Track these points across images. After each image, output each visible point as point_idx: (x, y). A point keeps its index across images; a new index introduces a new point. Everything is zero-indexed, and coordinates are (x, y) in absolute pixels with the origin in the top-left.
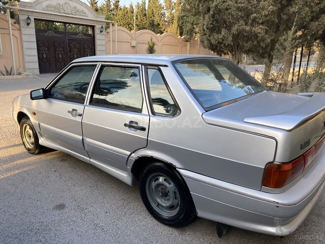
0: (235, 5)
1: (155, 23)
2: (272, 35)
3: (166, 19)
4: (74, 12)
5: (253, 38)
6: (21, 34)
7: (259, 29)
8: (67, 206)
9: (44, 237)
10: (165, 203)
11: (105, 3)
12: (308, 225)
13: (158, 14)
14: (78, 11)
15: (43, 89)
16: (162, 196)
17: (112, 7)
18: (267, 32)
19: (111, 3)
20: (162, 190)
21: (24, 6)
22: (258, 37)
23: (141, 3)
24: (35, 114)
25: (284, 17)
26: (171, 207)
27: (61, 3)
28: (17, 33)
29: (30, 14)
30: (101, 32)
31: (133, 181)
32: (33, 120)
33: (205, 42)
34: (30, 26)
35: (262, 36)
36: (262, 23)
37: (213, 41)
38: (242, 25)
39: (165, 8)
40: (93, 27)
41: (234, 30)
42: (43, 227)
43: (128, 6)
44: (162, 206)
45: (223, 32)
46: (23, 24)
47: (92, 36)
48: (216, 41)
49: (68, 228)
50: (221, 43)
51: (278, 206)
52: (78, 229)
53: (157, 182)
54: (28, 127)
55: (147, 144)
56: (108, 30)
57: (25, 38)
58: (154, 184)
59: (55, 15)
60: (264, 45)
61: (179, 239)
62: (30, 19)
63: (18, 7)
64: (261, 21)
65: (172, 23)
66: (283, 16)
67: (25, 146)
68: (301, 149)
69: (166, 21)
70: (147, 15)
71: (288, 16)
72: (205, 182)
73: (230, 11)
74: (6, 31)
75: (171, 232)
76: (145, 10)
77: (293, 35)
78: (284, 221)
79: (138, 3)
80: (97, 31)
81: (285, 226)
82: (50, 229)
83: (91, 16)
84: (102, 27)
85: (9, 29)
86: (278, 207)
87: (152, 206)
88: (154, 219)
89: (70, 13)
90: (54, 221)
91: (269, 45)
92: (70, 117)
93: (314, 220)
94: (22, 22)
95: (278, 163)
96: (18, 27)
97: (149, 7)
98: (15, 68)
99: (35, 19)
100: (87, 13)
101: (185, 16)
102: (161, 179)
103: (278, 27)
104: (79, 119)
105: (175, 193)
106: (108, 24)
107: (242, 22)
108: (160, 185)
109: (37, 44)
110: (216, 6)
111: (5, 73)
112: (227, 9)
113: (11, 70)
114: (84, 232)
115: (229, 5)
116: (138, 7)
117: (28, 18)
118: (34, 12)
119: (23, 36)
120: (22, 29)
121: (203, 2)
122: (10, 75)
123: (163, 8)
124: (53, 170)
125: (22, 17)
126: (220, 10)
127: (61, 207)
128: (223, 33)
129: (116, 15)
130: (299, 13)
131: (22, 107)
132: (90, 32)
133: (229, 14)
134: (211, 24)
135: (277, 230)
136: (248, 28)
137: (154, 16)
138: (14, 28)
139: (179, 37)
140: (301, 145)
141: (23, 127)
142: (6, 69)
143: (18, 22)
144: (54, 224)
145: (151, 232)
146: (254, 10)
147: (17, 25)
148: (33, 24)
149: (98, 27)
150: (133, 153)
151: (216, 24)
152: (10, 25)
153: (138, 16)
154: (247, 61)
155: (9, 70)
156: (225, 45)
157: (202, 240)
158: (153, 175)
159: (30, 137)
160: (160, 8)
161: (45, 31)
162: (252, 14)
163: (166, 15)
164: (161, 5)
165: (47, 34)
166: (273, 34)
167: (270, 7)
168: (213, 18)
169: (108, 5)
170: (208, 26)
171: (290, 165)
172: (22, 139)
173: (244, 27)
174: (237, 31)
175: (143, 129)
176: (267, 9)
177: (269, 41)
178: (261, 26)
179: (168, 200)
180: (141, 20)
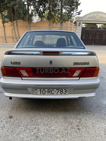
14: (103, 17)
27: (95, 15)
28: (75, 29)
34: (80, 26)
57: (77, 31)
63: (77, 19)
68: (11, 64)
85: (72, 28)
89: (98, 19)
99: (82, 23)
109: (82, 33)
117: (80, 23)
118: (82, 20)
147: (75, 26)
165: (86, 29)
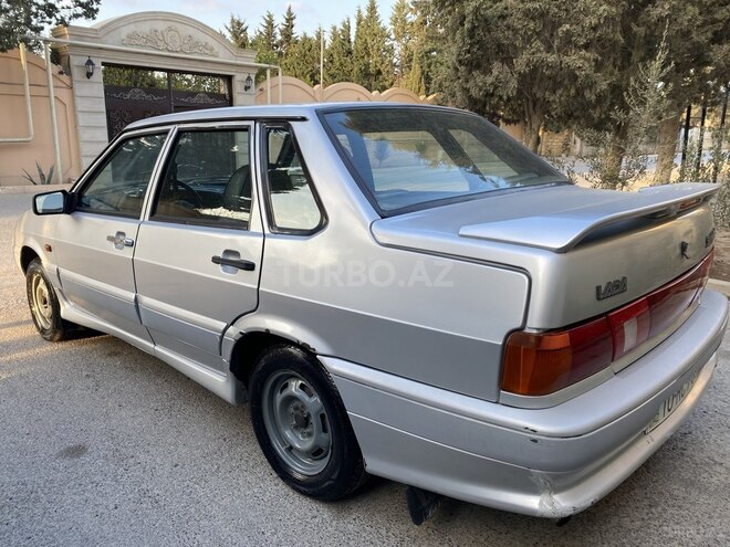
0: (521, 6)
1: (372, 70)
2: (612, 74)
3: (395, 60)
4: (186, 47)
5: (566, 82)
6: (73, 96)
7: (577, 60)
8: (90, 450)
9: (19, 516)
10: (302, 442)
11: (262, 29)
12: (656, 505)
13: (379, 50)
14: (197, 44)
15: (63, 192)
16: (296, 427)
17: (279, 37)
18: (598, 66)
19: (277, 30)
20: (298, 412)
21: (80, 37)
22: (576, 77)
23: (340, 27)
24: (50, 249)
25: (640, 31)
26: (316, 453)
27: (159, 30)
28: (65, 95)
29: (93, 53)
30: (247, 88)
31: (238, 394)
32: (47, 263)
33: (458, 94)
34: (92, 78)
35: (587, 76)
36: (586, 47)
37: (474, 92)
38: (538, 50)
39: (393, 36)
40: (229, 79)
41: (521, 63)
42: (23, 495)
43: (312, 35)
44: (298, 450)
45: (497, 67)
46: (77, 74)
47: (227, 97)
48: (480, 90)
49: (77, 498)
50: (492, 95)
51: (534, 438)
52: (100, 500)
53: (285, 393)
54: (42, 281)
55: (259, 302)
56: (262, 86)
57: (81, 105)
58: (279, 397)
59: (146, 54)
60: (594, 98)
61: (330, 529)
62: (93, 64)
63: (68, 40)
64: (582, 41)
65: (410, 68)
66: (635, 29)
67: (36, 324)
68: (598, 299)
69: (395, 65)
70: (354, 53)
71: (649, 27)
72: (375, 386)
73: (509, 21)
74: (42, 91)
75: (315, 512)
76: (349, 42)
77: (661, 72)
78: (556, 478)
79: (334, 28)
80: (238, 87)
81: (563, 494)
82: (37, 500)
83: (224, 55)
84: (249, 79)
85: (47, 86)
86: (535, 441)
87: (276, 451)
88: (281, 482)
89: (179, 49)
90: (52, 481)
91: (606, 96)
92: (112, 249)
93: (676, 493)
94: (75, 72)
95: (535, 332)
96: (68, 82)
97: (358, 36)
98: (60, 170)
99: (103, 64)
100: (216, 50)
101: (434, 50)
102: (294, 387)
103: (627, 56)
104: (127, 253)
105: (322, 416)
106: (262, 72)
107: (537, 44)
108: (291, 399)
109: (108, 118)
110: (477, 9)
111: (37, 179)
112: (503, 17)
113: (51, 172)
114: (112, 506)
115: (506, 8)
116: (335, 36)
117: (90, 62)
118: (101, 48)
119: (78, 100)
120: (76, 86)
121: (450, 5)
122: (49, 183)
123: (388, 37)
124: (85, 373)
125: (77, 61)
126: (486, 20)
127: (77, 451)
128: (495, 73)
129: (287, 54)
130: (672, 18)
131: (26, 235)
132: (223, 90)
133: (508, 27)
134: (468, 51)
135: (541, 503)
136: (552, 58)
137: (368, 54)
138: (60, 84)
139: (422, 97)
140: (598, 288)
141: (31, 281)
142: (40, 170)
143: (67, 71)
144: (50, 489)
145: (268, 511)
146: (563, 14)
147: (64, 77)
148: (98, 76)
149: (239, 78)
150: (232, 324)
151: (480, 53)
152: (51, 76)
153: (335, 56)
154: (581, 150)
155: (46, 173)
156: (501, 98)
157: (384, 532)
158: (278, 375)
159: (45, 303)
160: (382, 36)
161: (127, 89)
162: (560, 25)
163: (396, 52)
164: (384, 29)
165: (128, 96)
166: (616, 72)
167: (602, 8)
168: (471, 37)
169: (270, 34)
170: (461, 57)
171: (566, 335)
172: (31, 307)
173: (544, 55)
174: (527, 65)
175: (250, 267)
176: (594, 13)
177: (604, 86)
178: (583, 52)
179: (310, 435)
180: (341, 65)
